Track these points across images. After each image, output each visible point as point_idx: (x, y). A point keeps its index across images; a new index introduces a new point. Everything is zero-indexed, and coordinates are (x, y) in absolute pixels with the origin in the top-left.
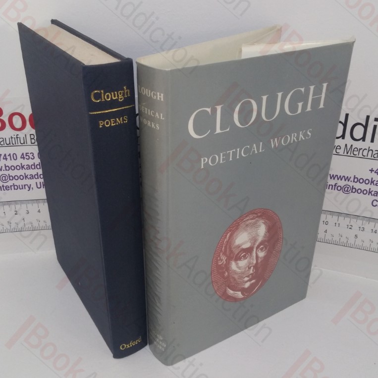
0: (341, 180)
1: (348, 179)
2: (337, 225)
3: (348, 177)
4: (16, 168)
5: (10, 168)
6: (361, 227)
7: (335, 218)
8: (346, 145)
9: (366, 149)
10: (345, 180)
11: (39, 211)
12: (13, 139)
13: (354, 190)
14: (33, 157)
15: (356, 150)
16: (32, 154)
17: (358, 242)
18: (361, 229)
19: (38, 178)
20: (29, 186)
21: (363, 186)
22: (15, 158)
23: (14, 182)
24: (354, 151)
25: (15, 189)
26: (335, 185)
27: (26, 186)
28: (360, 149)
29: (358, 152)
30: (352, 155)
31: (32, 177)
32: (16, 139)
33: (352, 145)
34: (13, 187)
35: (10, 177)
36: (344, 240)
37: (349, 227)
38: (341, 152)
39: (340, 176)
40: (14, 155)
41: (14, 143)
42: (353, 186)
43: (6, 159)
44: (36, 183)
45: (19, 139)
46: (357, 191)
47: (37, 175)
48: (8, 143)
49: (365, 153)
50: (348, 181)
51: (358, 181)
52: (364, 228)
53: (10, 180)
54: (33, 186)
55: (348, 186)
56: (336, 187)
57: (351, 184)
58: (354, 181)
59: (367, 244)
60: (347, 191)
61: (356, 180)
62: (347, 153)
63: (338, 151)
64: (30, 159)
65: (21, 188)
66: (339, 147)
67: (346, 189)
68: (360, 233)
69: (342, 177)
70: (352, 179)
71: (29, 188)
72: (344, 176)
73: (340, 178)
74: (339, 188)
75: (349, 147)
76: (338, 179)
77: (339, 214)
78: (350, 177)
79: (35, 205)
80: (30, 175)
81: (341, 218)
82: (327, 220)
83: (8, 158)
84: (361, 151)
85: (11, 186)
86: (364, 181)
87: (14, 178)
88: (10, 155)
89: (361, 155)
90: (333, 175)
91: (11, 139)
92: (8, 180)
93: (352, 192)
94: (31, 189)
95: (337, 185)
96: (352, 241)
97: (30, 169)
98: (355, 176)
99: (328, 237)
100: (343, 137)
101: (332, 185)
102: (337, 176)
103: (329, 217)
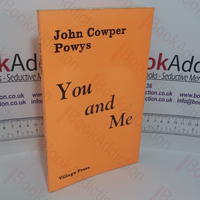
0: (187, 96)
1: (190, 96)
2: (182, 123)
3: (191, 94)
7: (182, 119)
8: (191, 75)
10: (189, 97)
13: (194, 102)
17: (194, 133)
18: (196, 125)
24: (195, 78)
26: (183, 100)
30: (194, 81)
33: (194, 75)
36: (186, 132)
37: (189, 124)
38: (188, 79)
39: (186, 94)
42: (193, 100)
46: (195, 102)
50: (191, 97)
51: (197, 96)
52: (198, 124)
57: (192, 98)
58: (194, 97)
60: (190, 103)
61: (195, 96)
62: (191, 80)
63: (186, 79)
66: (187, 77)
67: (189, 101)
69: (183, 94)
70: (193, 96)
72: (189, 94)
73: (186, 95)
74: (185, 101)
75: (193, 76)
76: (185, 96)
77: (184, 117)
78: (192, 95)
81: (185, 119)
82: (176, 121)
89: (199, 81)
90: (182, 94)
93: (193, 103)
96: (190, 132)
98: (195, 94)
99: (177, 131)
100: (190, 70)
101: (181, 100)
102: (185, 94)
103: (178, 119)
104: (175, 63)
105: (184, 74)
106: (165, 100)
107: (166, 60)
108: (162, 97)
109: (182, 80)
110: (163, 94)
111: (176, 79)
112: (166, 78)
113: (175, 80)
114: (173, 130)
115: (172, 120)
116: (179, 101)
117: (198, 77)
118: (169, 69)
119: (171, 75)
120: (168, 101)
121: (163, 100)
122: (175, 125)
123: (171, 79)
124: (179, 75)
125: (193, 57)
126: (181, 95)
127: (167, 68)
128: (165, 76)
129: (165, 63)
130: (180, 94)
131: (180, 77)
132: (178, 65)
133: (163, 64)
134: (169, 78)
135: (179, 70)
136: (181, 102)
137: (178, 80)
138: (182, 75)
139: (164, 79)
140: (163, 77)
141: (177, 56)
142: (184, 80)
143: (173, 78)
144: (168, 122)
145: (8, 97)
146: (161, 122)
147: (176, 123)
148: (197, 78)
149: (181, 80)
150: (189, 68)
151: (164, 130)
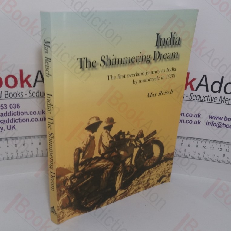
0: (216, 119)
1: (221, 119)
2: (212, 148)
3: (221, 117)
6: (228, 149)
7: (211, 144)
8: (221, 97)
10: (219, 119)
11: (8, 146)
13: (224, 126)
14: (6, 108)
16: (5, 105)
17: (225, 159)
18: (228, 150)
19: (9, 122)
20: (2, 128)
24: (225, 100)
26: (212, 123)
29: (228, 101)
30: (224, 103)
31: (5, 122)
33: (225, 97)
36: (216, 158)
37: (220, 149)
38: (217, 101)
39: (216, 117)
42: (224, 123)
44: (7, 126)
46: (226, 126)
47: (8, 120)
50: (221, 120)
51: (228, 119)
52: (229, 150)
54: (5, 128)
57: (223, 122)
58: (225, 120)
60: (220, 126)
61: (226, 119)
62: (221, 102)
63: (215, 100)
64: (4, 109)
66: (216, 98)
70: (223, 119)
71: (2, 130)
72: (219, 117)
73: (216, 118)
74: (215, 125)
75: (222, 98)
76: (214, 119)
77: (214, 141)
78: (223, 117)
79: (5, 142)
80: (3, 121)
81: (215, 144)
82: (205, 145)
89: (230, 103)
93: (223, 127)
94: (3, 130)
95: (214, 123)
96: (221, 158)
97: (3, 116)
98: (225, 117)
99: (206, 156)
100: (219, 91)
101: (210, 123)
102: (214, 116)
103: (207, 143)
104: (203, 83)
105: (213, 95)
106: (193, 122)
107: (194, 80)
108: (189, 118)
109: (212, 101)
110: (191, 115)
111: (205, 100)
112: (194, 99)
113: (203, 101)
114: (201, 155)
115: (201, 144)
116: (208, 124)
117: (229, 99)
118: (196, 90)
119: (199, 96)
120: (196, 124)
121: (191, 122)
122: (204, 150)
123: (199, 100)
124: (207, 96)
125: (223, 78)
126: (211, 117)
127: (195, 88)
128: (193, 97)
129: (193, 83)
130: (209, 116)
131: (209, 98)
132: (206, 86)
133: (190, 84)
134: (198, 99)
135: (207, 91)
136: (210, 125)
137: (207, 101)
138: (211, 96)
139: (192, 100)
140: (191, 98)
141: (205, 76)
142: (213, 101)
143: (201, 99)
144: (197, 146)
145: (28, 113)
146: (189, 145)
147: (205, 147)
148: (227, 100)
149: (210, 101)
150: (218, 89)
151: (192, 154)
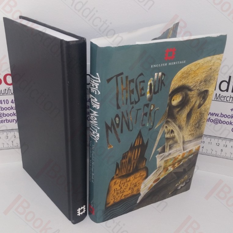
0: (213, 115)
2: (210, 143)
3: (217, 114)
4: (8, 109)
5: (4, 109)
6: (225, 144)
7: (209, 139)
8: (216, 94)
9: (229, 97)
10: (215, 116)
12: (6, 91)
13: (221, 122)
15: (222, 97)
17: (223, 154)
18: (225, 146)
21: (227, 120)
22: (7, 103)
23: (7, 118)
25: (7, 122)
27: (14, 121)
28: (225, 97)
30: (220, 100)
32: (8, 90)
33: (220, 94)
34: (5, 121)
35: (4, 114)
36: (214, 153)
37: (217, 145)
38: (213, 98)
39: (212, 113)
40: (7, 101)
41: (7, 93)
42: (220, 119)
43: (2, 103)
45: (10, 90)
46: (222, 122)
48: (3, 93)
49: (228, 99)
50: (217, 116)
51: (224, 116)
53: (4, 116)
55: (217, 119)
56: (210, 120)
58: (221, 116)
59: (228, 155)
60: (216, 122)
61: (222, 116)
62: (217, 99)
65: (11, 121)
68: (224, 149)
70: (220, 115)
72: (215, 113)
74: (212, 121)
75: (218, 95)
76: (211, 115)
77: (211, 137)
81: (213, 139)
83: (3, 102)
84: (226, 98)
85: (4, 120)
86: (227, 116)
87: (6, 115)
88: (4, 101)
89: (225, 100)
91: (5, 91)
92: (3, 116)
95: (210, 119)
96: (219, 153)
98: (221, 113)
99: (204, 151)
103: (205, 139)
122: (203, 145)
